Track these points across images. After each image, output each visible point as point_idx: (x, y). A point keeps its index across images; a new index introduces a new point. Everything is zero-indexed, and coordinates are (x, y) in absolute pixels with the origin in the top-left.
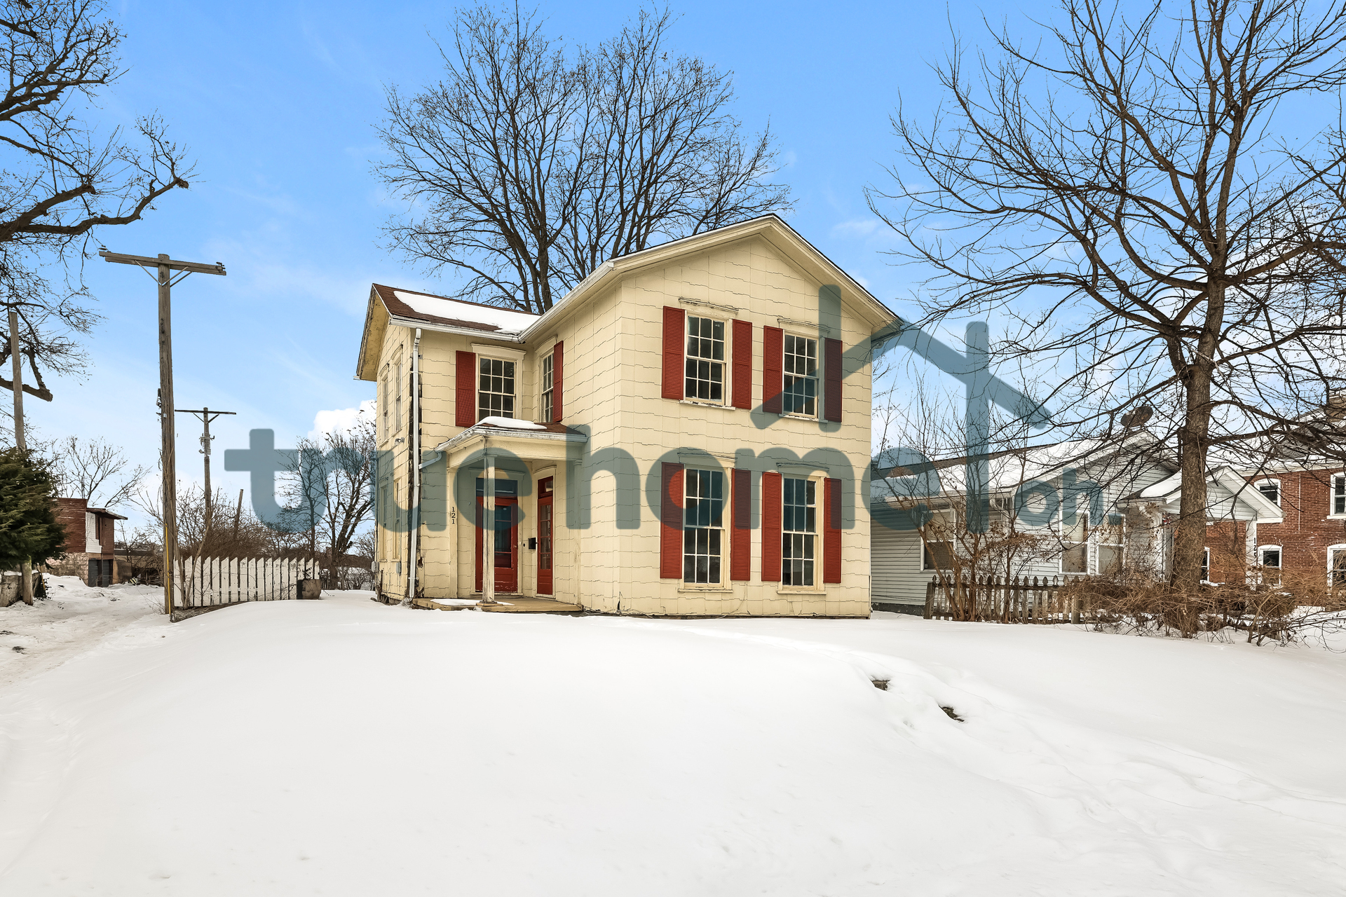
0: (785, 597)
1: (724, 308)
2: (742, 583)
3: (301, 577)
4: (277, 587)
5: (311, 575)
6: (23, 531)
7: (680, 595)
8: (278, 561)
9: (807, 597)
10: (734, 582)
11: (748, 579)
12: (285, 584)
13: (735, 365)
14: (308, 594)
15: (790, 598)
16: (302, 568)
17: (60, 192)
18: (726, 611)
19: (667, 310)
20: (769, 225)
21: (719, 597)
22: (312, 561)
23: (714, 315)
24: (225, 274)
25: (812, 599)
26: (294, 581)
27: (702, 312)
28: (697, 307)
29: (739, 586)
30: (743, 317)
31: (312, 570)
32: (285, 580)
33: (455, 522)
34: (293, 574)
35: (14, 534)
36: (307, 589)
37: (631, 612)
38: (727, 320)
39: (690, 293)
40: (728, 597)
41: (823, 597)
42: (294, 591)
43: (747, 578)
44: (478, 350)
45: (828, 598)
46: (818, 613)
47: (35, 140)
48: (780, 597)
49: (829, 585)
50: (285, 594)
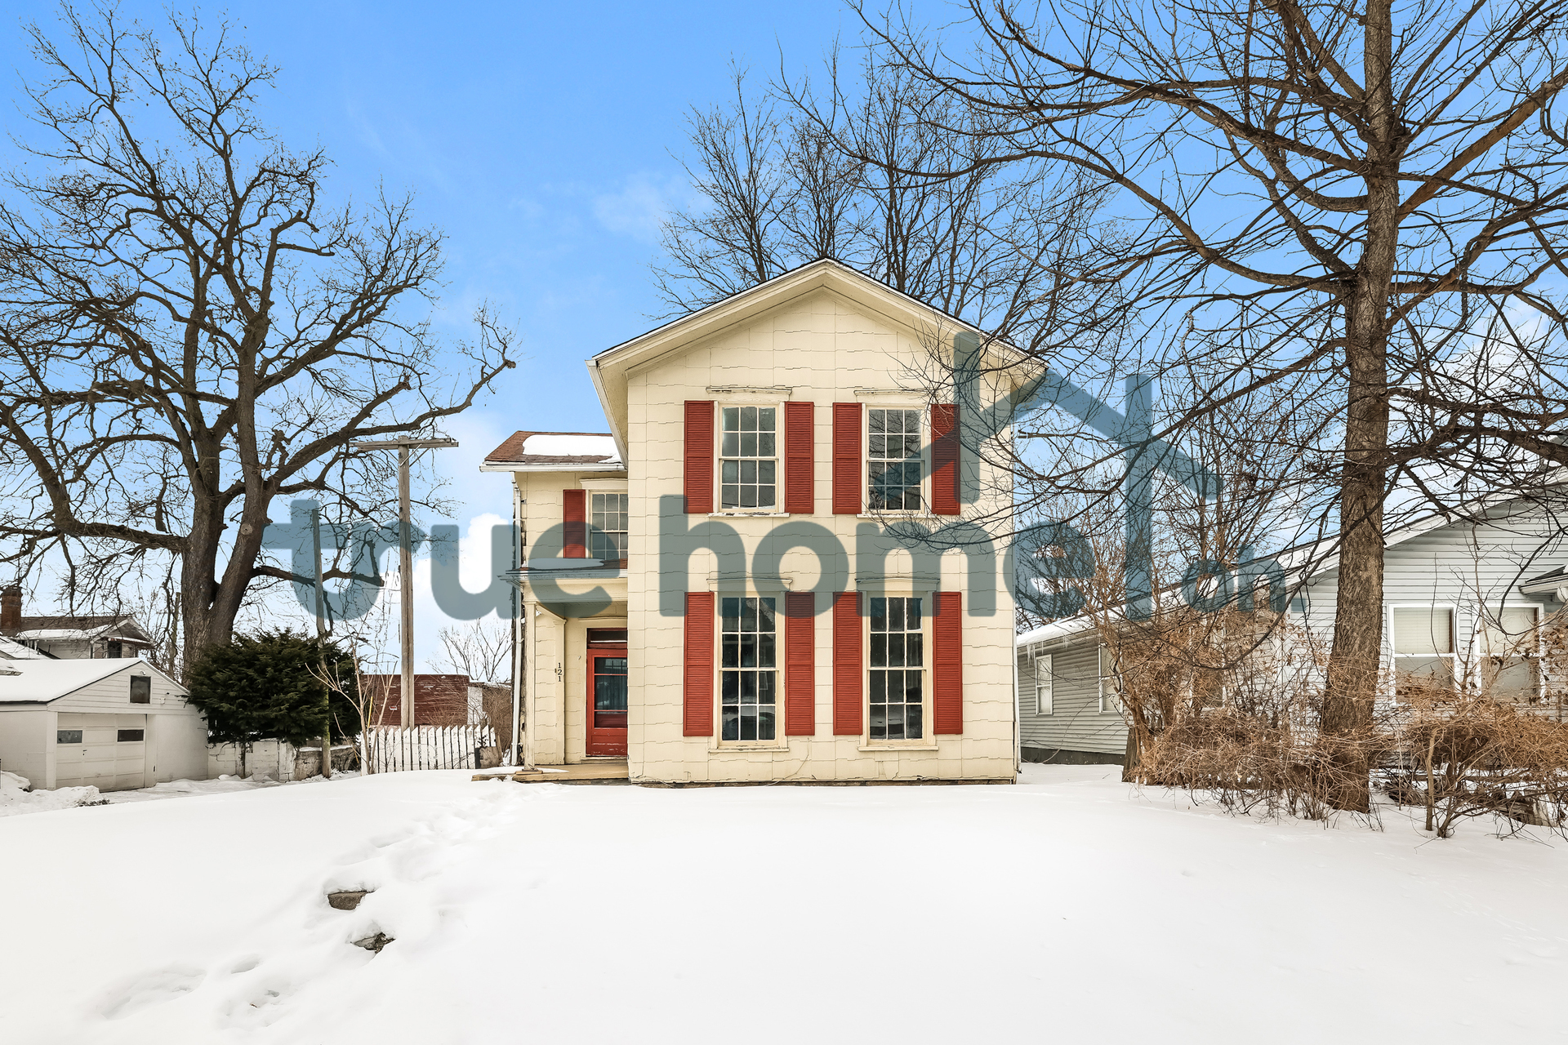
0: (871, 755)
1: (770, 390)
2: (805, 738)
3: (478, 745)
4: (456, 756)
5: (488, 743)
6: (302, 711)
7: (712, 757)
8: (455, 729)
9: (908, 754)
10: (791, 738)
11: (812, 733)
12: (463, 753)
13: (789, 460)
14: (487, 763)
15: (878, 757)
16: (479, 735)
17: (380, 393)
18: (779, 777)
19: (690, 406)
20: (824, 271)
21: (768, 757)
22: (487, 728)
23: (760, 401)
24: (457, 445)
25: (916, 756)
26: (471, 749)
27: (740, 400)
28: (732, 395)
29: (799, 743)
30: (799, 397)
31: (488, 738)
32: (463, 748)
33: (562, 679)
34: (470, 742)
35: (293, 714)
36: (485, 757)
37: (643, 780)
38: (778, 405)
39: (721, 379)
40: (782, 757)
41: (934, 755)
42: (472, 758)
43: (810, 732)
44: (587, 485)
45: (940, 755)
46: (925, 775)
47: (384, 350)
48: (864, 755)
49: (943, 738)
50: (464, 763)
